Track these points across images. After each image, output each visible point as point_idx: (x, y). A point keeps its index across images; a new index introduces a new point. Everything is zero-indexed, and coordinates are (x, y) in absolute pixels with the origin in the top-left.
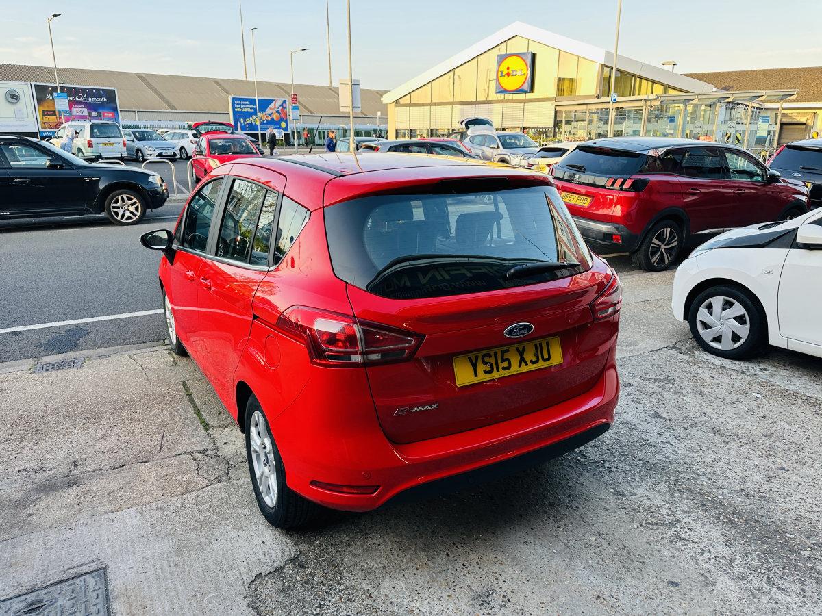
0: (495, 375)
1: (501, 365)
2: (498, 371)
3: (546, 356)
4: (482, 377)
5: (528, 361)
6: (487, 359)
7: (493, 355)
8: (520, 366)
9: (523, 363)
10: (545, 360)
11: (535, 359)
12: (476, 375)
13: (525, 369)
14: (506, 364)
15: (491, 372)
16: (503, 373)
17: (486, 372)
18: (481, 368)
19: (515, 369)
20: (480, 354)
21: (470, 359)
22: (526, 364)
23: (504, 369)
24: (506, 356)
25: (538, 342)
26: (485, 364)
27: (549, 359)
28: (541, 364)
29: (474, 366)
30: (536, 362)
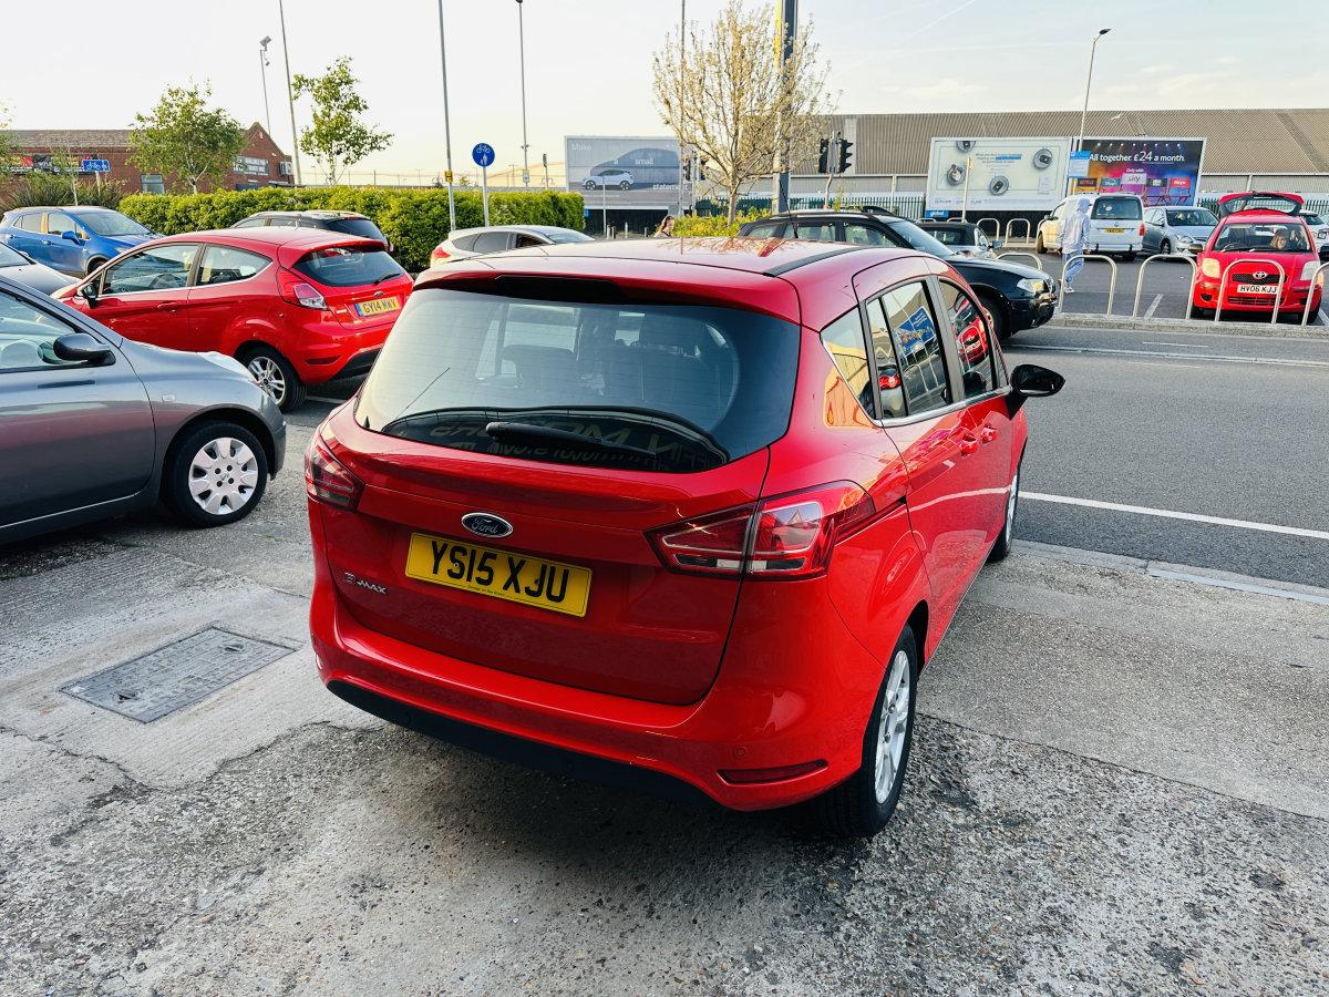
0: (462, 584)
1: (476, 574)
2: (469, 579)
3: (556, 592)
4: (442, 578)
5: (522, 587)
6: (458, 555)
7: (469, 555)
8: (506, 587)
9: (512, 585)
10: (550, 597)
11: (534, 588)
12: (435, 571)
13: (510, 595)
14: (485, 576)
15: (458, 576)
16: (473, 586)
17: (451, 573)
18: (446, 564)
19: (496, 589)
20: (452, 544)
21: (434, 544)
22: (518, 590)
23: (480, 581)
24: (489, 563)
25: (550, 564)
26: (453, 560)
27: (559, 599)
28: (542, 602)
29: (438, 557)
30: (537, 594)
